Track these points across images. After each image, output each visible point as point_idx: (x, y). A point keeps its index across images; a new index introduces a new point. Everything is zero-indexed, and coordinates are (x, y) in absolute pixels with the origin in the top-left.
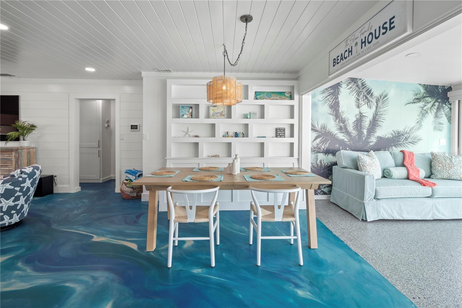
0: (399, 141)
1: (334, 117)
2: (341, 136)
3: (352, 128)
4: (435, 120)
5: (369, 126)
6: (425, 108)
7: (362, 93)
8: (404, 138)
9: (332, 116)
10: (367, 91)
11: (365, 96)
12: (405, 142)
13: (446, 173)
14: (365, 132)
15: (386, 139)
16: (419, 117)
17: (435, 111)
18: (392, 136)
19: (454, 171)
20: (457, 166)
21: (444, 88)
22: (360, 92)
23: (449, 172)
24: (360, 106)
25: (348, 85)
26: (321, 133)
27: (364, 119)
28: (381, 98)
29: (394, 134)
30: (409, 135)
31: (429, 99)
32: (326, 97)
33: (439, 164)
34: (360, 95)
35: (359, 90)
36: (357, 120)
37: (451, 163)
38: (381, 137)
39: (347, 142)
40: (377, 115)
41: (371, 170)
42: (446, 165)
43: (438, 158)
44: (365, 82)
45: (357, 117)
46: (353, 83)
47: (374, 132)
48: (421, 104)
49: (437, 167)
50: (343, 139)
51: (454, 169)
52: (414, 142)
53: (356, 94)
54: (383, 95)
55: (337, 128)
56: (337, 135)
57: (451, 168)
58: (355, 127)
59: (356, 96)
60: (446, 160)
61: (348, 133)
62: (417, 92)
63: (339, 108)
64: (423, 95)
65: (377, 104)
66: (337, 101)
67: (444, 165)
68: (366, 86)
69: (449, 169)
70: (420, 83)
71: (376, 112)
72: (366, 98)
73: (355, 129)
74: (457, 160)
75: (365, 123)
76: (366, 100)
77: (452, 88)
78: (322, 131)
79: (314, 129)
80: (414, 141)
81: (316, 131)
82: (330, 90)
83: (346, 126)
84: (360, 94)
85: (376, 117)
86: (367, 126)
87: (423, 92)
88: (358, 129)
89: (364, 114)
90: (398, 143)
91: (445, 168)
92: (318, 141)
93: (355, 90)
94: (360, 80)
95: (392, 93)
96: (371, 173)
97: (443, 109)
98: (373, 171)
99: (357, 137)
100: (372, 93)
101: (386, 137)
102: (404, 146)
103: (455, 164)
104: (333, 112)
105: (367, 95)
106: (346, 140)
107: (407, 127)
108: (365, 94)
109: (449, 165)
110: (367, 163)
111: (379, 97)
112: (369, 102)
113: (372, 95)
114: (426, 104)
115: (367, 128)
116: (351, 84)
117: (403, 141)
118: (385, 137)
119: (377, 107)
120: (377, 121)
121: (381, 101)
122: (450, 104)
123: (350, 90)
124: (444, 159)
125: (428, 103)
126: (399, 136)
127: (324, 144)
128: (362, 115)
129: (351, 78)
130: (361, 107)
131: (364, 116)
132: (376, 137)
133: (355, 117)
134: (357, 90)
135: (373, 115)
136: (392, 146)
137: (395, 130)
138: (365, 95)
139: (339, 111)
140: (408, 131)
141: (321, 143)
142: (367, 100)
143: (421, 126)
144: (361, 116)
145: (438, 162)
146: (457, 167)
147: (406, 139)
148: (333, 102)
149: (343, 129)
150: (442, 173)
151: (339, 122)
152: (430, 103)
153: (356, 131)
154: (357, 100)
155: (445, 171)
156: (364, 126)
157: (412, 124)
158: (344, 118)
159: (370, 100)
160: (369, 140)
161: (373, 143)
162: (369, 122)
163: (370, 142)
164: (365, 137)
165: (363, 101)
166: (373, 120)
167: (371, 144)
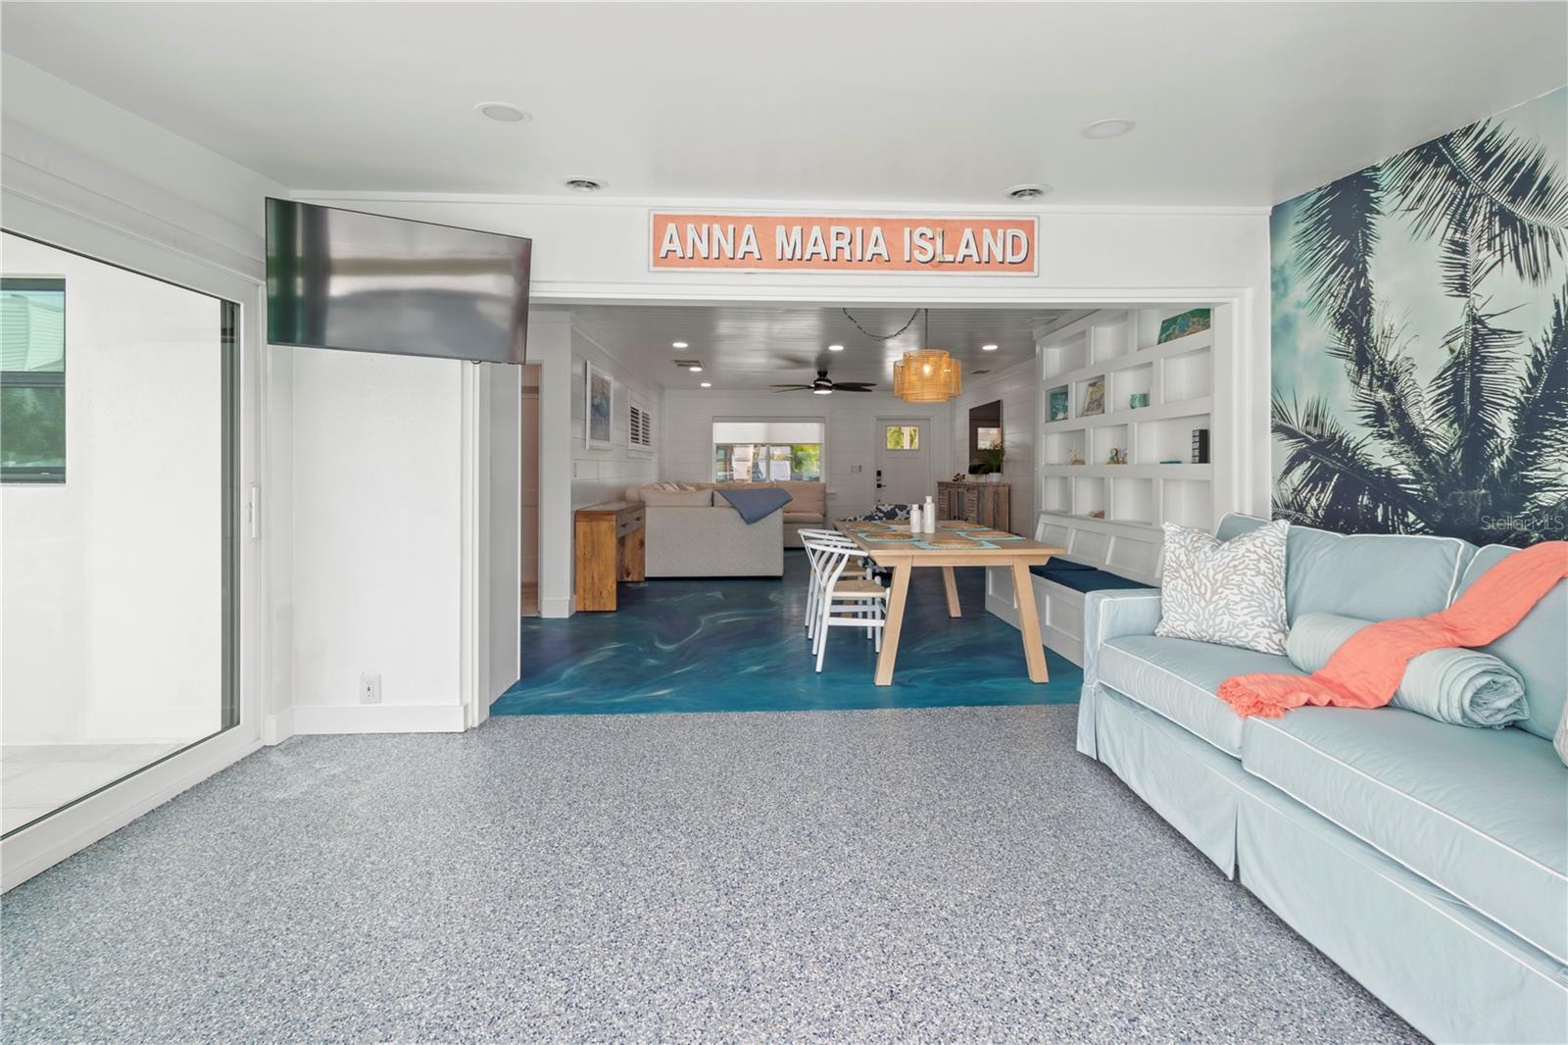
1: (1351, 366)
2: (1380, 454)
3: (1428, 412)
5: (1529, 391)
9: (1343, 361)
10: (1508, 179)
11: (1502, 212)
14: (1504, 424)
22: (1468, 205)
24: (1472, 278)
25: (1405, 192)
26: (1307, 441)
27: (1496, 349)
32: (1323, 281)
34: (1472, 217)
35: (1464, 193)
36: (1457, 363)
39: (1406, 481)
44: (1493, 134)
45: (1457, 345)
46: (1430, 170)
50: (1389, 469)
53: (1446, 221)
55: (1365, 417)
56: (1365, 451)
58: (1444, 402)
59: (1450, 232)
61: (1411, 438)
63: (1370, 316)
66: (1362, 285)
68: (1502, 157)
72: (1508, 220)
73: (1444, 416)
75: (1502, 371)
76: (1506, 236)
78: (1309, 433)
79: (1282, 429)
81: (1291, 434)
82: (1337, 246)
83: (1399, 399)
84: (1469, 215)
86: (1516, 389)
88: (1460, 409)
89: (1492, 323)
92: (1298, 474)
93: (1442, 204)
94: (1466, 133)
99: (1458, 455)
100: (1546, 179)
104: (1348, 342)
105: (1513, 201)
106: (1403, 472)
108: (1502, 199)
112: (1525, 241)
113: (1542, 191)
115: (1515, 404)
116: (1419, 180)
123: (1416, 213)
127: (1318, 490)
128: (1484, 331)
129: (1420, 148)
130: (1475, 285)
131: (1494, 332)
133: (1446, 348)
134: (1455, 197)
135: (1554, 312)
138: (1501, 207)
139: (1369, 331)
141: (1306, 485)
142: (1515, 231)
144: (1476, 335)
148: (1345, 296)
149: (1390, 418)
151: (1370, 385)
153: (1450, 425)
154: (1455, 252)
156: (1494, 392)
158: (1391, 363)
159: (1535, 228)
160: (1534, 475)
161: (1557, 495)
162: (1529, 361)
163: (1539, 487)
164: (1504, 458)
165: (1489, 247)
166: (1553, 345)
167: (1547, 498)
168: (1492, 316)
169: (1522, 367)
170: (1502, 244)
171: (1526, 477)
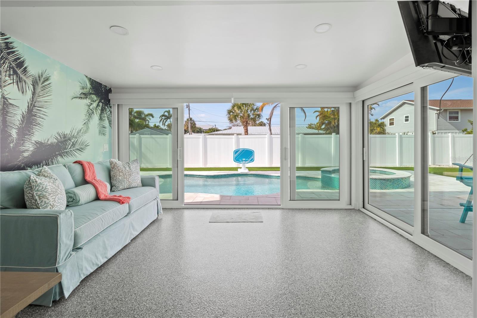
0: (65, 149)
4: (100, 122)
5: (21, 124)
6: (91, 107)
7: (7, 61)
8: (71, 143)
10: (16, 60)
11: (13, 68)
12: (72, 149)
13: (127, 182)
14: (14, 133)
15: (49, 145)
16: (86, 117)
17: (100, 112)
18: (56, 141)
19: (133, 178)
20: (135, 172)
21: (106, 88)
23: (129, 180)
24: (3, 84)
27: (11, 110)
28: (40, 80)
29: (59, 138)
30: (76, 139)
31: (94, 97)
33: (120, 173)
34: (4, 63)
37: (130, 170)
38: (41, 142)
40: (35, 106)
41: (56, 202)
42: (126, 173)
43: (118, 167)
44: (11, 43)
47: (30, 135)
48: (87, 101)
49: (118, 176)
51: (133, 177)
52: (82, 149)
54: (44, 76)
57: (131, 176)
60: (125, 167)
62: (83, 85)
64: (89, 91)
65: (34, 89)
67: (124, 173)
68: (14, 52)
69: (129, 177)
70: (87, 76)
71: (33, 101)
72: (15, 73)
74: (134, 167)
75: (13, 117)
76: (15, 77)
77: (111, 90)
80: (82, 147)
85: (32, 109)
86: (17, 123)
87: (89, 87)
89: (10, 101)
90: (65, 151)
91: (126, 176)
94: (2, 36)
95: (55, 78)
96: (57, 206)
97: (106, 111)
98: (59, 203)
100: (26, 68)
101: (49, 143)
102: (72, 155)
103: (133, 171)
105: (17, 68)
107: (74, 129)
108: (13, 65)
109: (129, 173)
110: (50, 190)
111: (38, 78)
112: (20, 81)
113: (25, 71)
114: (92, 103)
115: (17, 127)
117: (70, 148)
118: (47, 142)
119: (34, 94)
120: (35, 116)
121: (40, 86)
122: (111, 107)
124: (124, 166)
125: (94, 101)
126: (66, 141)
128: (7, 103)
130: (4, 86)
131: (11, 104)
132: (34, 142)
135: (28, 104)
136: (56, 156)
137: (60, 132)
138: (13, 66)
140: (75, 134)
142: (17, 76)
143: (88, 128)
144: (5, 103)
145: (119, 171)
146: (135, 174)
147: (74, 145)
150: (123, 183)
152: (95, 102)
155: (126, 180)
156: (11, 123)
157: (80, 125)
159: (23, 79)
160: (22, 148)
161: (28, 153)
162: (21, 116)
163: (24, 152)
164: (14, 143)
165: (9, 77)
166: (27, 113)
167: (26, 154)
168: (10, 99)
169: (19, 117)
170: (13, 78)
171: (20, 149)
